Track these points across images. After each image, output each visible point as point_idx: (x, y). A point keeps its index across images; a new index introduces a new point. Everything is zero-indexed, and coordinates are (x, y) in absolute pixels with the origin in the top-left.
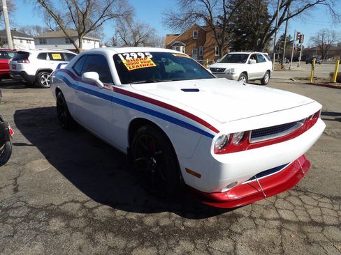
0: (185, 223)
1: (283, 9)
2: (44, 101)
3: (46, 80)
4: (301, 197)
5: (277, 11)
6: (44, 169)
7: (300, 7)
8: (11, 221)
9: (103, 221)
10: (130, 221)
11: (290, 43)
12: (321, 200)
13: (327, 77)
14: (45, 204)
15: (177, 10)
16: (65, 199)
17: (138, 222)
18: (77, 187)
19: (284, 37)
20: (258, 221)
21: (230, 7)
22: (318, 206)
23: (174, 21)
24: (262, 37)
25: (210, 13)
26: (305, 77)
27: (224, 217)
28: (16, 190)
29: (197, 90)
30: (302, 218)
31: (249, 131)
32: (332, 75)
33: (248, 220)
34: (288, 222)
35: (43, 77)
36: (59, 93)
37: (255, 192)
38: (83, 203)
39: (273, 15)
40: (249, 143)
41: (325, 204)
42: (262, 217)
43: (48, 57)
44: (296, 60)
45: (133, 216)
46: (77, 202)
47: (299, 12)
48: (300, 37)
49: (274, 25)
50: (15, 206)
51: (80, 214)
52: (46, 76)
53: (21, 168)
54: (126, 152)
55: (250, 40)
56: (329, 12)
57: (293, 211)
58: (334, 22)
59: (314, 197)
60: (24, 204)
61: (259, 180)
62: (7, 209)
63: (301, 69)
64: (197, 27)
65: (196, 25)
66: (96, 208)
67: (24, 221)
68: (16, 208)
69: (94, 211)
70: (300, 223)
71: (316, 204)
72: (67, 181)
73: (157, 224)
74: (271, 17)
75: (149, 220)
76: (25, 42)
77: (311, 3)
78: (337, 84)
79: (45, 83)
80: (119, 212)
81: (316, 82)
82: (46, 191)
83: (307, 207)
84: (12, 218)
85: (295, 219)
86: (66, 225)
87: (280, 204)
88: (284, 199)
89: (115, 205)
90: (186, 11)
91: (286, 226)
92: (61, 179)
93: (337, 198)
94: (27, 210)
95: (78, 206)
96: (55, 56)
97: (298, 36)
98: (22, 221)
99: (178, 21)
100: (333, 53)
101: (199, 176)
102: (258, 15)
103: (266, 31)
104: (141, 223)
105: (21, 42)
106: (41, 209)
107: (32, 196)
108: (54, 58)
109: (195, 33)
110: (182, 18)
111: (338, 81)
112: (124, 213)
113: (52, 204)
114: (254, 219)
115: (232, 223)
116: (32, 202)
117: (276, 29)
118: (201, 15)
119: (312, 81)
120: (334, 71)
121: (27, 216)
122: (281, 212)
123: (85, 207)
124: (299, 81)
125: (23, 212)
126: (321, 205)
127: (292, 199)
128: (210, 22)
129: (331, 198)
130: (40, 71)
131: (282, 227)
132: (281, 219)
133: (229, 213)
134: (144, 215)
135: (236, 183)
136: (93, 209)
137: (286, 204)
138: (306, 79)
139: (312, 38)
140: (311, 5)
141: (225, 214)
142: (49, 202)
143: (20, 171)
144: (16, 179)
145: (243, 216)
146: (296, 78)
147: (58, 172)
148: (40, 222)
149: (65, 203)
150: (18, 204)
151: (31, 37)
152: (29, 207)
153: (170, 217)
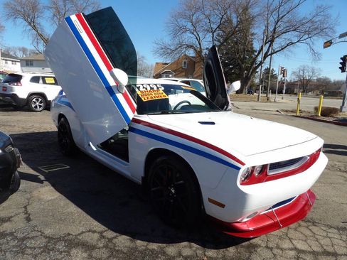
0: (207, 254)
1: (268, 45)
2: (37, 125)
3: (38, 104)
4: (310, 228)
5: (262, 47)
6: (53, 198)
7: (283, 44)
8: (29, 251)
9: (125, 252)
10: (152, 251)
11: (274, 77)
12: (329, 230)
13: (312, 110)
14: (62, 234)
15: (168, 40)
16: (82, 229)
17: (160, 253)
18: (91, 216)
19: (268, 70)
20: (275, 251)
21: (219, 41)
22: (327, 237)
23: (165, 51)
24: (248, 69)
25: (200, 44)
26: (291, 109)
27: (243, 247)
28: (28, 219)
29: (213, 123)
30: (316, 249)
31: (267, 165)
32: (316, 109)
33: (265, 250)
34: (303, 252)
35: (34, 100)
36: (62, 119)
37: (271, 222)
38: (101, 233)
39: (258, 49)
40: (266, 175)
41: (334, 234)
42: (278, 247)
43: (41, 81)
44: (280, 92)
45: (154, 246)
46: (94, 232)
47: (282, 49)
48: (284, 72)
49: (259, 59)
50: (31, 235)
51: (101, 245)
52: (37, 100)
53: (28, 196)
54: (140, 181)
55: (237, 72)
56: (309, 50)
57: (305, 241)
58: (315, 60)
59: (322, 228)
60: (40, 233)
61: (275, 211)
62: (23, 239)
63: (286, 101)
64: (187, 57)
65: (185, 55)
66: (115, 238)
67: (44, 251)
68: (33, 238)
69: (115, 241)
70: (314, 253)
71: (325, 234)
72: (79, 210)
73: (180, 254)
74: (256, 51)
75: (171, 250)
76: (10, 63)
77: (293, 42)
78: (322, 118)
79: (36, 107)
80: (139, 242)
81: (302, 115)
82: (61, 220)
83: (318, 237)
84: (31, 248)
85: (309, 249)
86: (89, 255)
87: (292, 233)
88: (296, 229)
89: (134, 235)
90: (177, 41)
91: (302, 255)
92: (73, 208)
93: (344, 229)
94: (45, 240)
95: (96, 236)
96: (48, 80)
97: (282, 70)
98: (42, 252)
99: (169, 51)
100: (313, 87)
101: (223, 206)
102: (244, 49)
103: (252, 64)
104: (164, 253)
105: (6, 63)
106: (59, 239)
107: (47, 225)
108: (47, 82)
109: (185, 63)
110: (172, 48)
111: (322, 115)
112: (145, 243)
113: (69, 234)
114: (271, 249)
115: (251, 253)
116: (48, 232)
117: (261, 63)
118: (191, 47)
119: (298, 114)
120: (318, 105)
121: (46, 247)
122: (295, 242)
123: (104, 237)
124: (286, 113)
125: (41, 242)
126: (330, 235)
127: (302, 229)
128: (199, 53)
129: (338, 228)
130: (32, 95)
131: (298, 257)
132: (296, 249)
133: (246, 243)
134: (164, 245)
135: (257, 213)
136: (112, 239)
137: (298, 235)
138: (292, 112)
139: (294, 73)
140: (292, 43)
141: (244, 244)
142: (66, 232)
143: (28, 199)
144: (25, 207)
145: (260, 246)
146: (282, 110)
147: (68, 201)
148: (61, 253)
149: (83, 232)
150: (34, 234)
151: (17, 58)
152: (46, 237)
153: (191, 247)
